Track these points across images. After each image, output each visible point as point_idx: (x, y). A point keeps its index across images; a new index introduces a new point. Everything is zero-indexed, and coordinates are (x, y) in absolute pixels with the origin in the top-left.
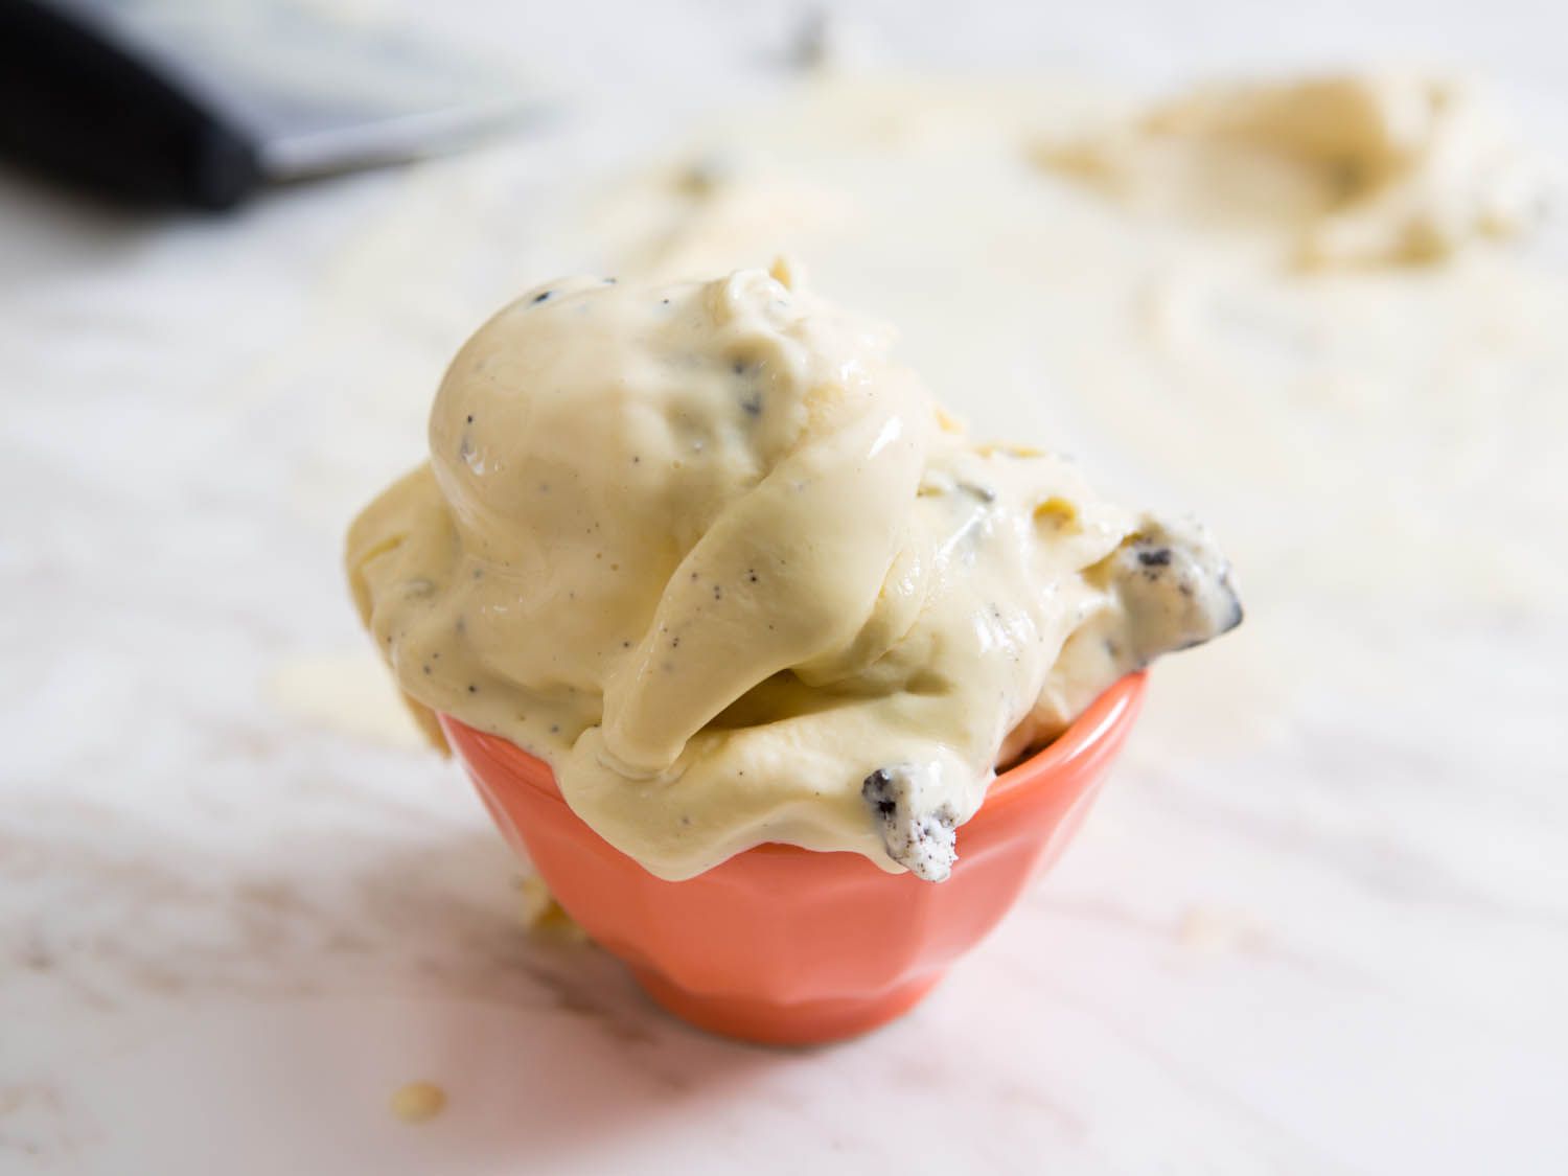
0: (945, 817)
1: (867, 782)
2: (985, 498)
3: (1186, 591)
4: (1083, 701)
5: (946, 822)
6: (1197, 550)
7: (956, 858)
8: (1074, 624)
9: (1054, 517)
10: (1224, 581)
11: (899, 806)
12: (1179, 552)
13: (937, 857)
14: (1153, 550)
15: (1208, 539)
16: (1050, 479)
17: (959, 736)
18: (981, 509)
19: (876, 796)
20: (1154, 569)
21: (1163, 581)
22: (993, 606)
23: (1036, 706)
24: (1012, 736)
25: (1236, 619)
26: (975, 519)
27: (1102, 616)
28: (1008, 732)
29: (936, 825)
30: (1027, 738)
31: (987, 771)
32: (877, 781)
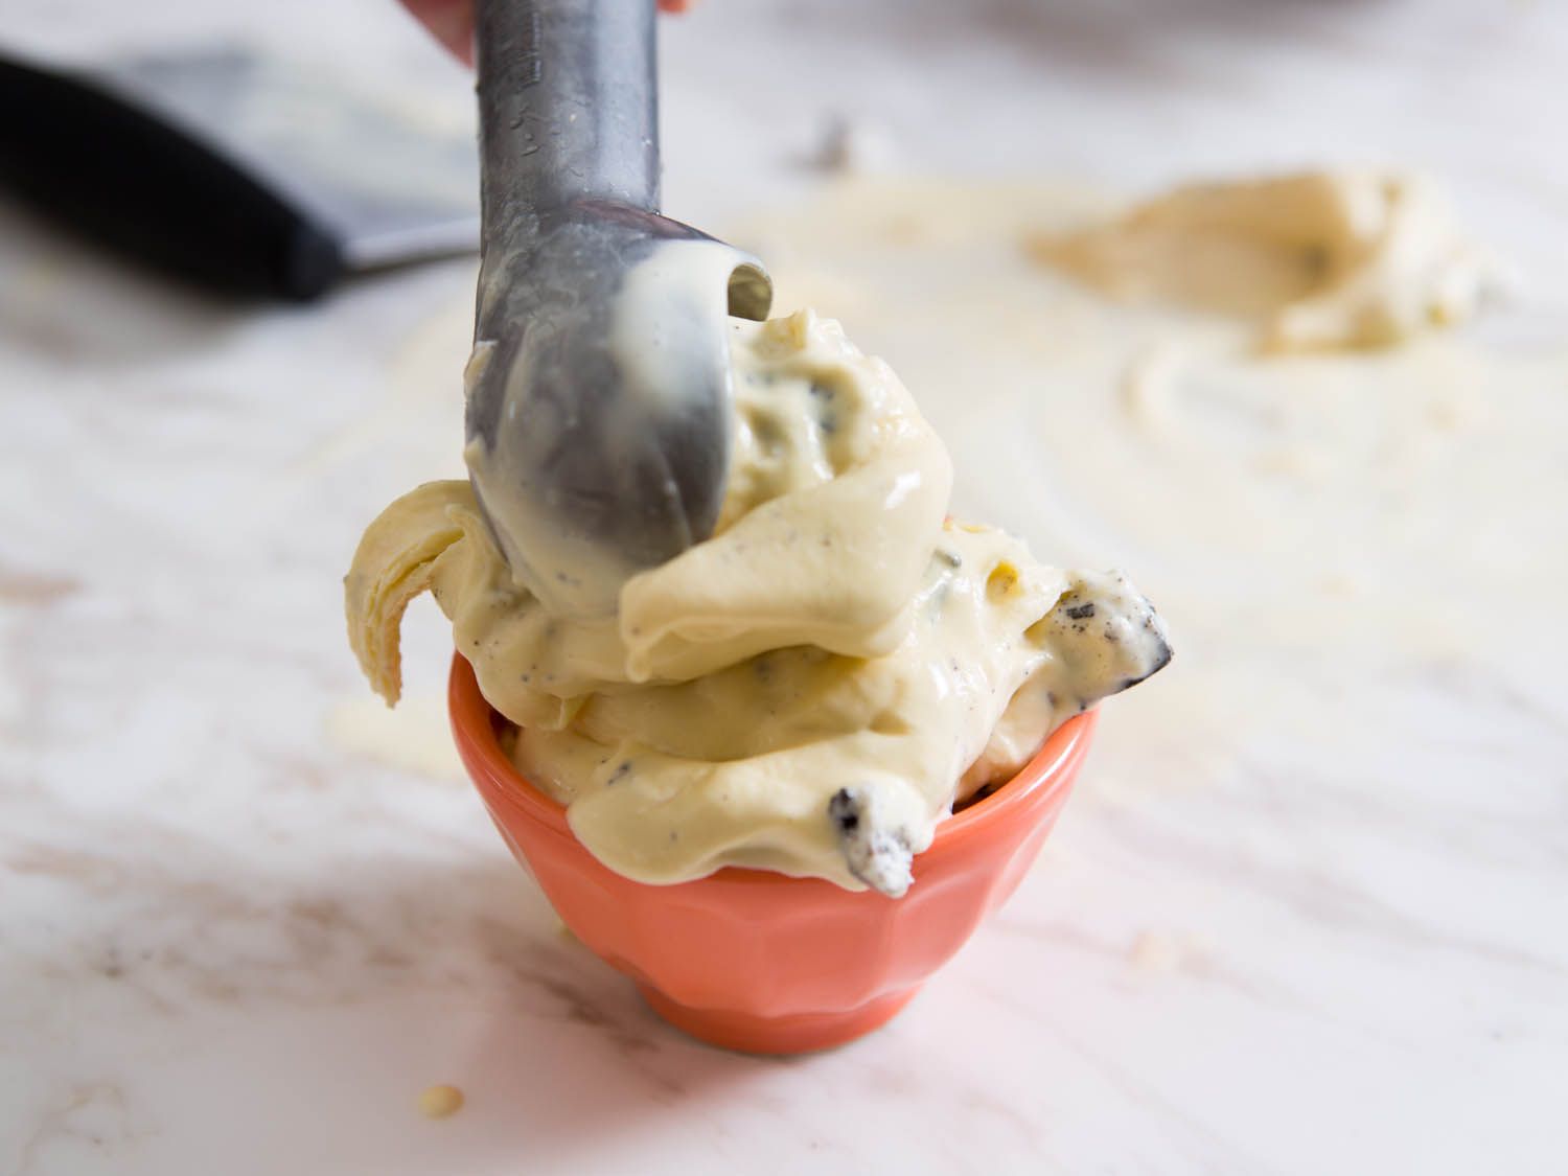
0: (904, 840)
1: (833, 800)
2: (952, 563)
3: (1111, 638)
4: (1032, 744)
5: (904, 845)
6: (1117, 600)
7: (911, 880)
8: (1021, 680)
9: (1002, 580)
10: (1147, 625)
11: (862, 823)
12: (1102, 605)
13: (894, 873)
14: (1079, 604)
15: (1128, 588)
16: (999, 545)
17: (917, 774)
18: (947, 573)
19: (840, 812)
20: (1081, 622)
21: (1090, 631)
22: (953, 660)
23: (988, 747)
24: (967, 776)
25: (1164, 658)
26: (941, 582)
27: (1044, 671)
28: (962, 774)
29: (894, 846)
30: (982, 778)
31: (941, 807)
32: (843, 797)
